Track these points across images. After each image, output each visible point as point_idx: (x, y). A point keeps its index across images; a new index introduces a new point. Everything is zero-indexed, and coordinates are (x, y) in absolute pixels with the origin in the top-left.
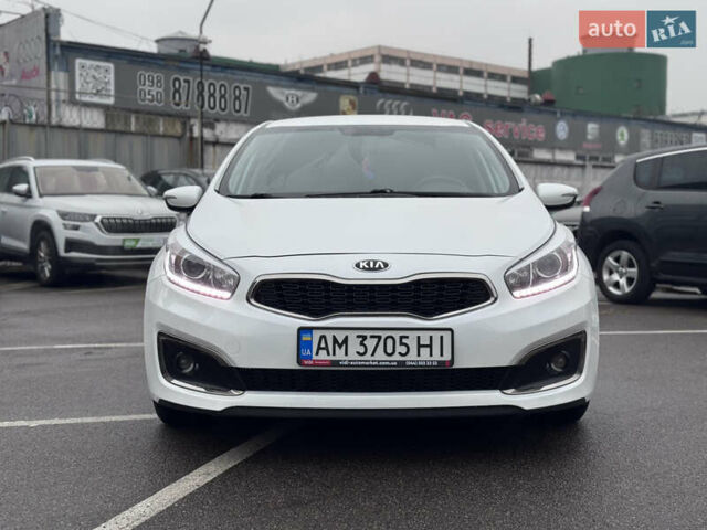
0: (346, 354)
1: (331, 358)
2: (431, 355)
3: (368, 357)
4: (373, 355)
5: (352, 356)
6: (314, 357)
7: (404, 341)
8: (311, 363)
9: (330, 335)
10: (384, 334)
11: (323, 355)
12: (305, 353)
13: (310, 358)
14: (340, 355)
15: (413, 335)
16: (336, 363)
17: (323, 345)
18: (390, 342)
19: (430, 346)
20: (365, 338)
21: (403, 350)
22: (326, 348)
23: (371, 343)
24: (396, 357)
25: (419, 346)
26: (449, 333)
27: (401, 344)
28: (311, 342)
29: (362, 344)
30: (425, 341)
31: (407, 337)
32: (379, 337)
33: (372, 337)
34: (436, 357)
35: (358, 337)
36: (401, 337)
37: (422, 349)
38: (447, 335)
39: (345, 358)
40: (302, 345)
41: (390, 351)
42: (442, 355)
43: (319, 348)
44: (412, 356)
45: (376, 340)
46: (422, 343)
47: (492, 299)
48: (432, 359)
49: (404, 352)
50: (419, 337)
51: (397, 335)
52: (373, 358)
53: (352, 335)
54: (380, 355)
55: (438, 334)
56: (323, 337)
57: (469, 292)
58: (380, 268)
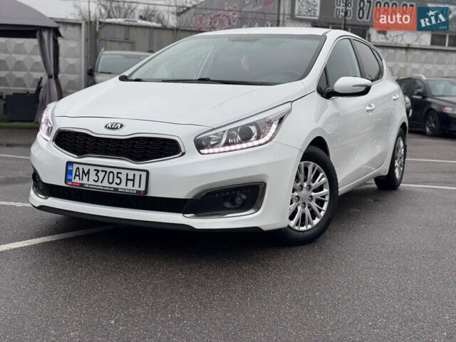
0: (88, 180)
1: (81, 182)
2: (133, 186)
3: (99, 183)
4: (102, 182)
5: (91, 182)
6: (73, 181)
7: (119, 175)
8: (70, 183)
9: (81, 167)
10: (108, 170)
11: (77, 180)
12: (69, 177)
13: (71, 180)
14: (85, 181)
15: (124, 172)
16: (82, 185)
17: (77, 174)
18: (111, 175)
19: (133, 180)
20: (98, 171)
21: (118, 181)
22: (79, 176)
23: (101, 175)
24: (114, 185)
25: (127, 180)
26: (145, 173)
27: (118, 177)
28: (72, 171)
29: (96, 175)
30: (131, 177)
31: (121, 173)
32: (106, 172)
33: (102, 171)
34: (136, 188)
35: (95, 170)
36: (118, 173)
37: (129, 182)
38: (144, 175)
39: (88, 183)
40: (68, 172)
41: (111, 181)
42: (140, 187)
43: (76, 175)
44: (123, 186)
45: (104, 173)
46: (129, 178)
47: (181, 154)
48: (133, 188)
49: (118, 182)
50: (127, 174)
51: (116, 171)
52: (101, 185)
53: (92, 168)
54: (105, 183)
55: (138, 174)
56: (78, 168)
57: (165, 148)
58: (117, 128)
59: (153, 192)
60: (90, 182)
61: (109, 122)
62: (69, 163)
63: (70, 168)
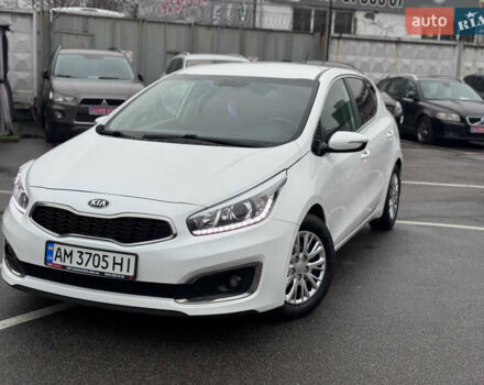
0: (71, 263)
1: (62, 264)
2: (121, 271)
3: (83, 266)
4: (86, 265)
6: (54, 262)
7: (106, 259)
8: (51, 265)
9: (63, 248)
10: (94, 252)
11: (58, 261)
12: (49, 258)
13: (51, 261)
14: (67, 263)
15: (111, 255)
16: (64, 267)
17: (59, 255)
18: (97, 258)
19: (121, 264)
20: (82, 253)
22: (60, 257)
23: (85, 257)
24: (100, 269)
25: (115, 263)
27: (104, 260)
28: (52, 251)
29: (80, 257)
30: (118, 261)
31: (107, 256)
32: (91, 254)
33: (86, 253)
34: (125, 272)
35: (79, 252)
36: (104, 256)
38: (133, 258)
39: (71, 265)
40: (48, 253)
41: (96, 264)
42: (128, 271)
43: (57, 256)
44: (109, 270)
45: (88, 256)
47: (172, 236)
48: (121, 273)
49: (105, 266)
50: (114, 258)
51: (101, 254)
52: (86, 268)
53: (75, 250)
54: (90, 267)
55: (126, 257)
56: (59, 249)
57: (156, 229)
58: (102, 206)
59: (143, 277)
60: (73, 264)
61: (93, 197)
62: (49, 243)
63: (50, 248)
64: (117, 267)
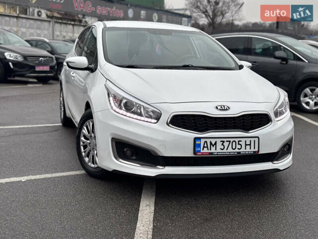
0: (216, 149)
1: (209, 151)
2: (250, 149)
3: (225, 150)
4: (227, 149)
5: (219, 150)
6: (202, 151)
7: (240, 143)
8: (200, 154)
9: (208, 141)
10: (232, 140)
11: (206, 150)
12: (197, 149)
13: (200, 151)
14: (213, 150)
15: (243, 140)
16: (211, 153)
17: (206, 146)
18: (234, 143)
19: (250, 145)
20: (224, 142)
21: (239, 147)
22: (207, 147)
23: (226, 144)
24: (237, 150)
25: (246, 145)
26: (257, 139)
27: (239, 144)
28: (200, 144)
29: (222, 144)
30: (248, 143)
31: (241, 141)
32: (230, 141)
33: (227, 141)
34: (252, 150)
35: (221, 141)
36: (239, 141)
37: (247, 146)
38: (256, 140)
39: (216, 151)
40: (196, 146)
41: (234, 148)
42: (254, 148)
43: (204, 147)
44: (243, 150)
45: (228, 143)
47: (271, 122)
48: (250, 150)
50: (246, 141)
51: (237, 140)
52: (227, 151)
53: (218, 141)
54: (230, 150)
55: (252, 140)
56: (206, 142)
62: (196, 139)
63: (198, 142)
64: (248, 147)
